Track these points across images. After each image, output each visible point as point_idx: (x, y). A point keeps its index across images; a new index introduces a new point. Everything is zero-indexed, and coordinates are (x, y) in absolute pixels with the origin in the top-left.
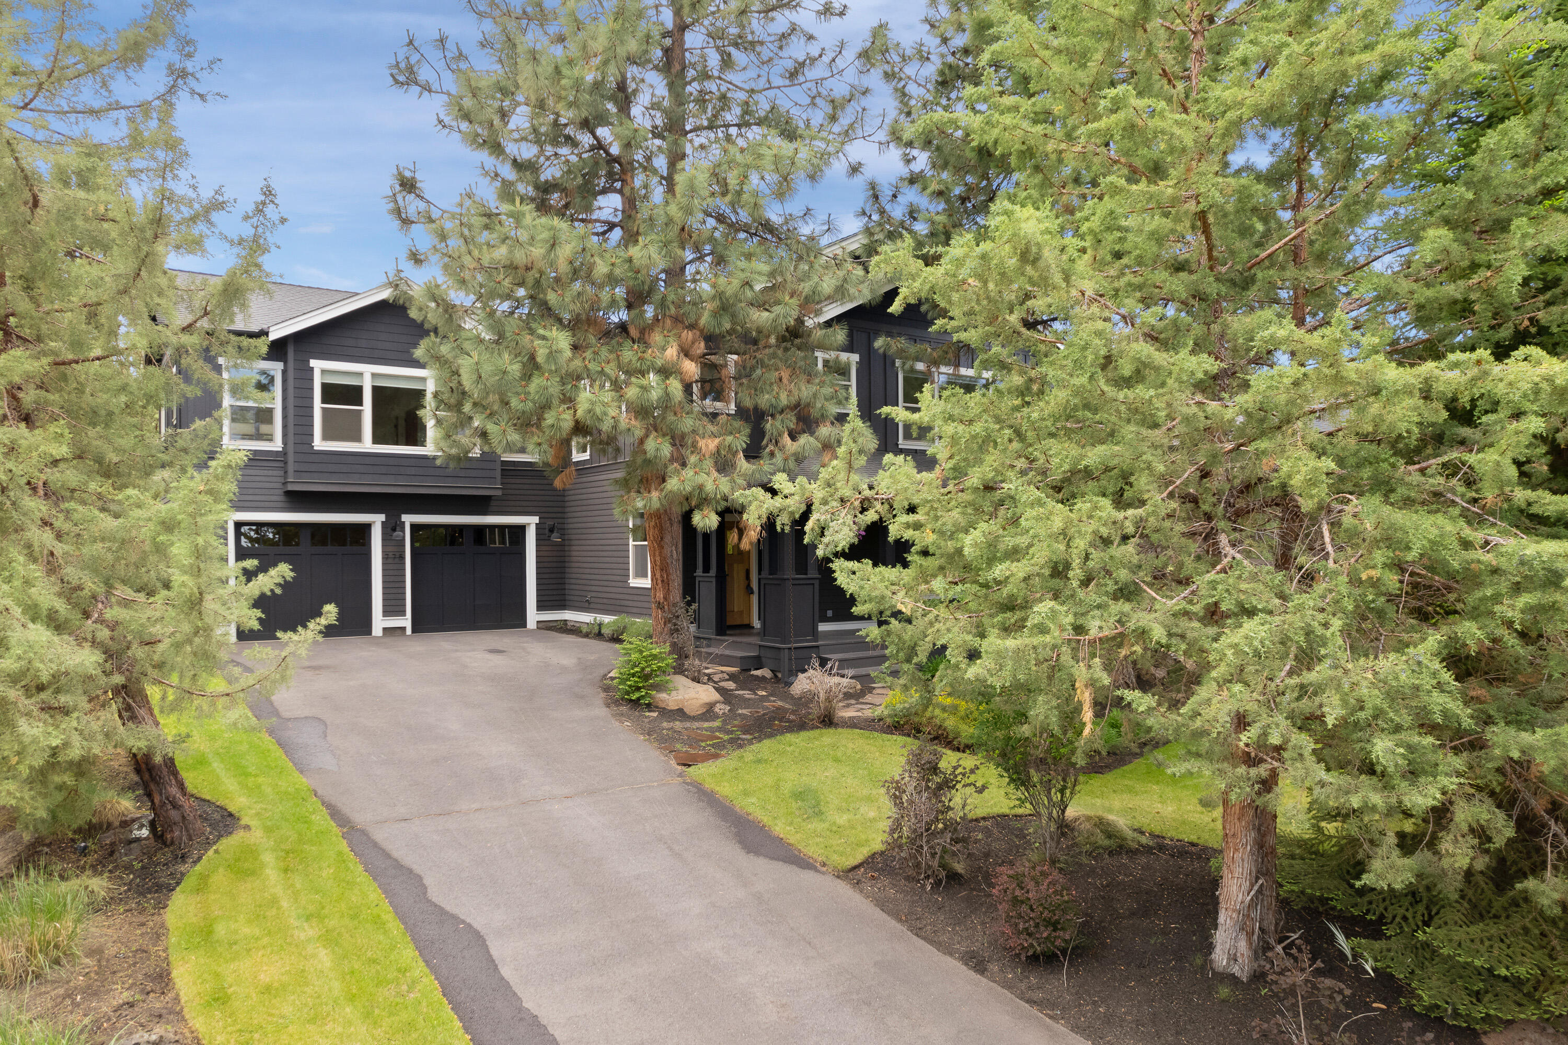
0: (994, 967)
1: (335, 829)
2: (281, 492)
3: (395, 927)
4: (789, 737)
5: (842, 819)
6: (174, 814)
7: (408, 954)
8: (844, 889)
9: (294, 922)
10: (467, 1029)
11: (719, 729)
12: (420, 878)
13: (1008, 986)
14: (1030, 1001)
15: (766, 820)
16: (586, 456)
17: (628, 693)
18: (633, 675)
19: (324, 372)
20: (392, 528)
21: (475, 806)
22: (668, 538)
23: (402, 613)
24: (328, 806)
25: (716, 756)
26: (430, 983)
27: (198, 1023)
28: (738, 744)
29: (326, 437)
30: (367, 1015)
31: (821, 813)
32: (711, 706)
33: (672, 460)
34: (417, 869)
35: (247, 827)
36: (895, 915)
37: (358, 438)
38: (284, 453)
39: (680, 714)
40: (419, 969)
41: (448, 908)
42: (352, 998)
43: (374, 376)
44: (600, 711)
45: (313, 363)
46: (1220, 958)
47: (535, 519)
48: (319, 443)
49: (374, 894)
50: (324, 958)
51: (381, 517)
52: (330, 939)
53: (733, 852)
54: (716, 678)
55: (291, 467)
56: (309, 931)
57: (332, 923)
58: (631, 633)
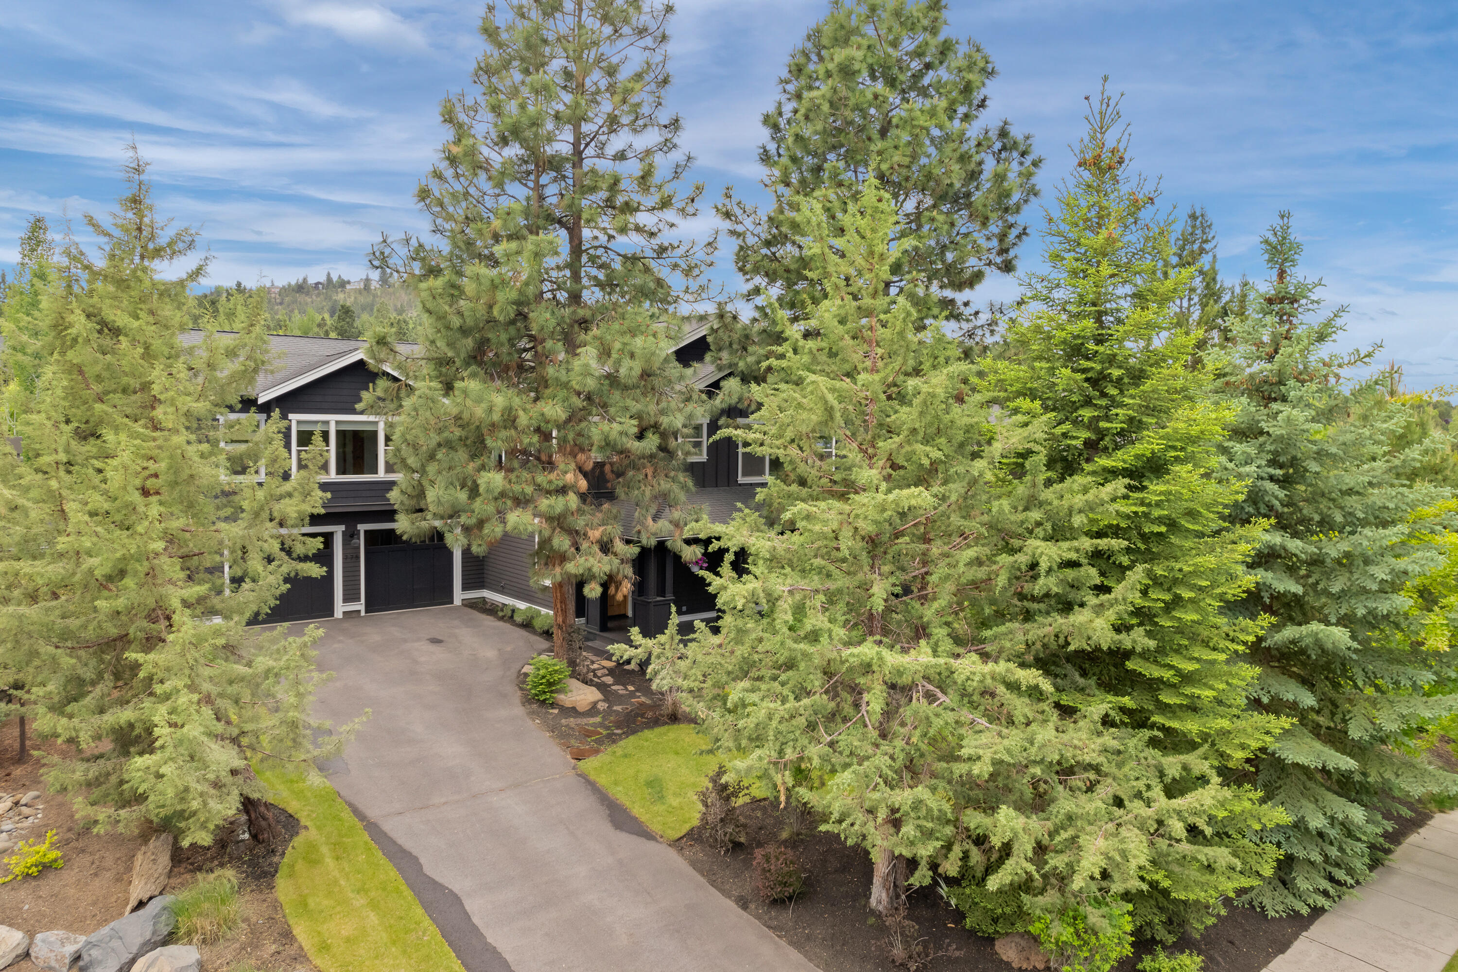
0: (752, 906)
1: (359, 825)
3: (408, 893)
4: (647, 733)
5: (675, 802)
6: (263, 823)
7: (419, 911)
8: (672, 854)
9: (351, 895)
10: (458, 957)
11: (601, 725)
12: (416, 859)
13: (758, 917)
14: (769, 927)
15: (628, 804)
17: (536, 695)
18: (542, 684)
19: (299, 422)
20: (350, 536)
21: (443, 800)
23: (358, 599)
24: (350, 805)
25: (597, 752)
26: (433, 929)
27: (318, 962)
28: (612, 739)
30: (404, 952)
31: (663, 797)
32: (595, 704)
34: (415, 852)
35: (306, 828)
36: (701, 872)
37: (325, 471)
39: (573, 711)
40: (427, 922)
41: (437, 879)
42: (394, 943)
43: (337, 422)
44: (519, 710)
45: (292, 416)
46: (873, 902)
49: (393, 873)
50: (373, 918)
51: (342, 528)
52: (374, 905)
53: (607, 828)
54: (599, 673)
56: (359, 901)
57: (373, 894)
58: (538, 624)
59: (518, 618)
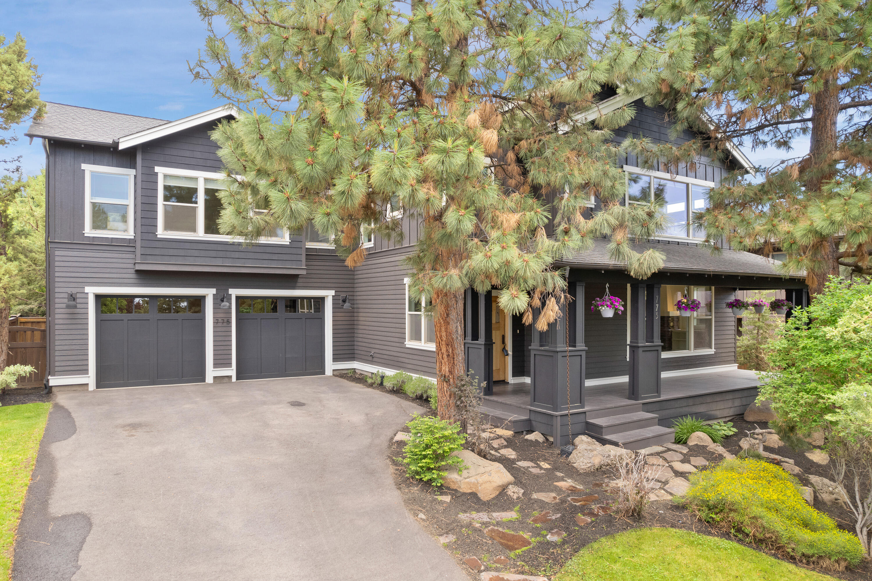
2: (133, 271)
11: (522, 524)
16: (371, 244)
17: (418, 473)
18: (425, 457)
19: (166, 176)
20: (221, 299)
22: (453, 315)
23: (229, 365)
29: (168, 227)
32: (503, 488)
33: (474, 235)
37: (193, 229)
38: (134, 241)
39: (472, 497)
43: (206, 180)
45: (157, 169)
47: (332, 293)
48: (161, 232)
51: (213, 291)
54: (496, 445)
55: (139, 251)
58: (409, 389)
59: (388, 384)
